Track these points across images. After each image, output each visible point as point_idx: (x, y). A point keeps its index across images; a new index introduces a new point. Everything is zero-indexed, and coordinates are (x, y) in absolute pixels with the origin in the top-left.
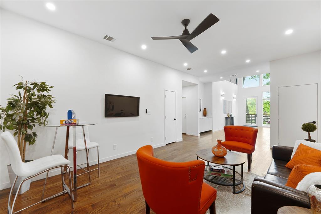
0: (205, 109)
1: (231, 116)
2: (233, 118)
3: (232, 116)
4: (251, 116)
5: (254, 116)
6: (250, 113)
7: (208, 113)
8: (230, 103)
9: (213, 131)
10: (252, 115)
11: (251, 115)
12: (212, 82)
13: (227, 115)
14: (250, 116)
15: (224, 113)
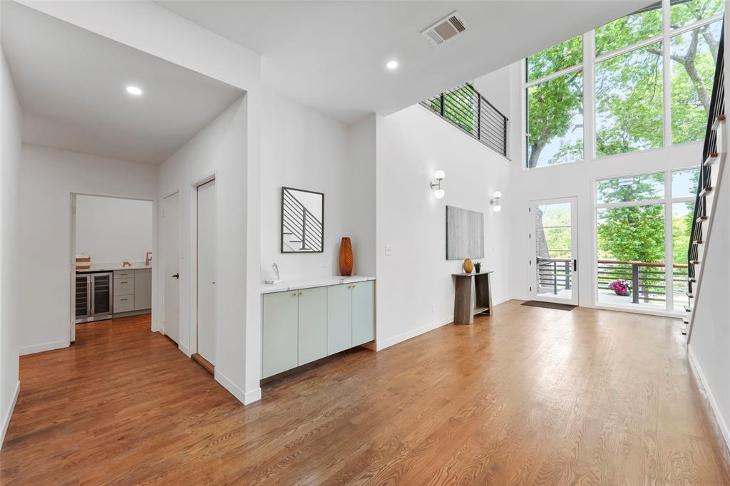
0: (346, 243)
1: (478, 270)
2: (486, 276)
3: (482, 271)
4: (555, 266)
5: (564, 264)
6: (552, 254)
7: (362, 260)
8: (476, 218)
9: (380, 346)
10: (558, 263)
11: (555, 261)
12: (374, 114)
13: (464, 266)
14: (553, 264)
15: (447, 259)
